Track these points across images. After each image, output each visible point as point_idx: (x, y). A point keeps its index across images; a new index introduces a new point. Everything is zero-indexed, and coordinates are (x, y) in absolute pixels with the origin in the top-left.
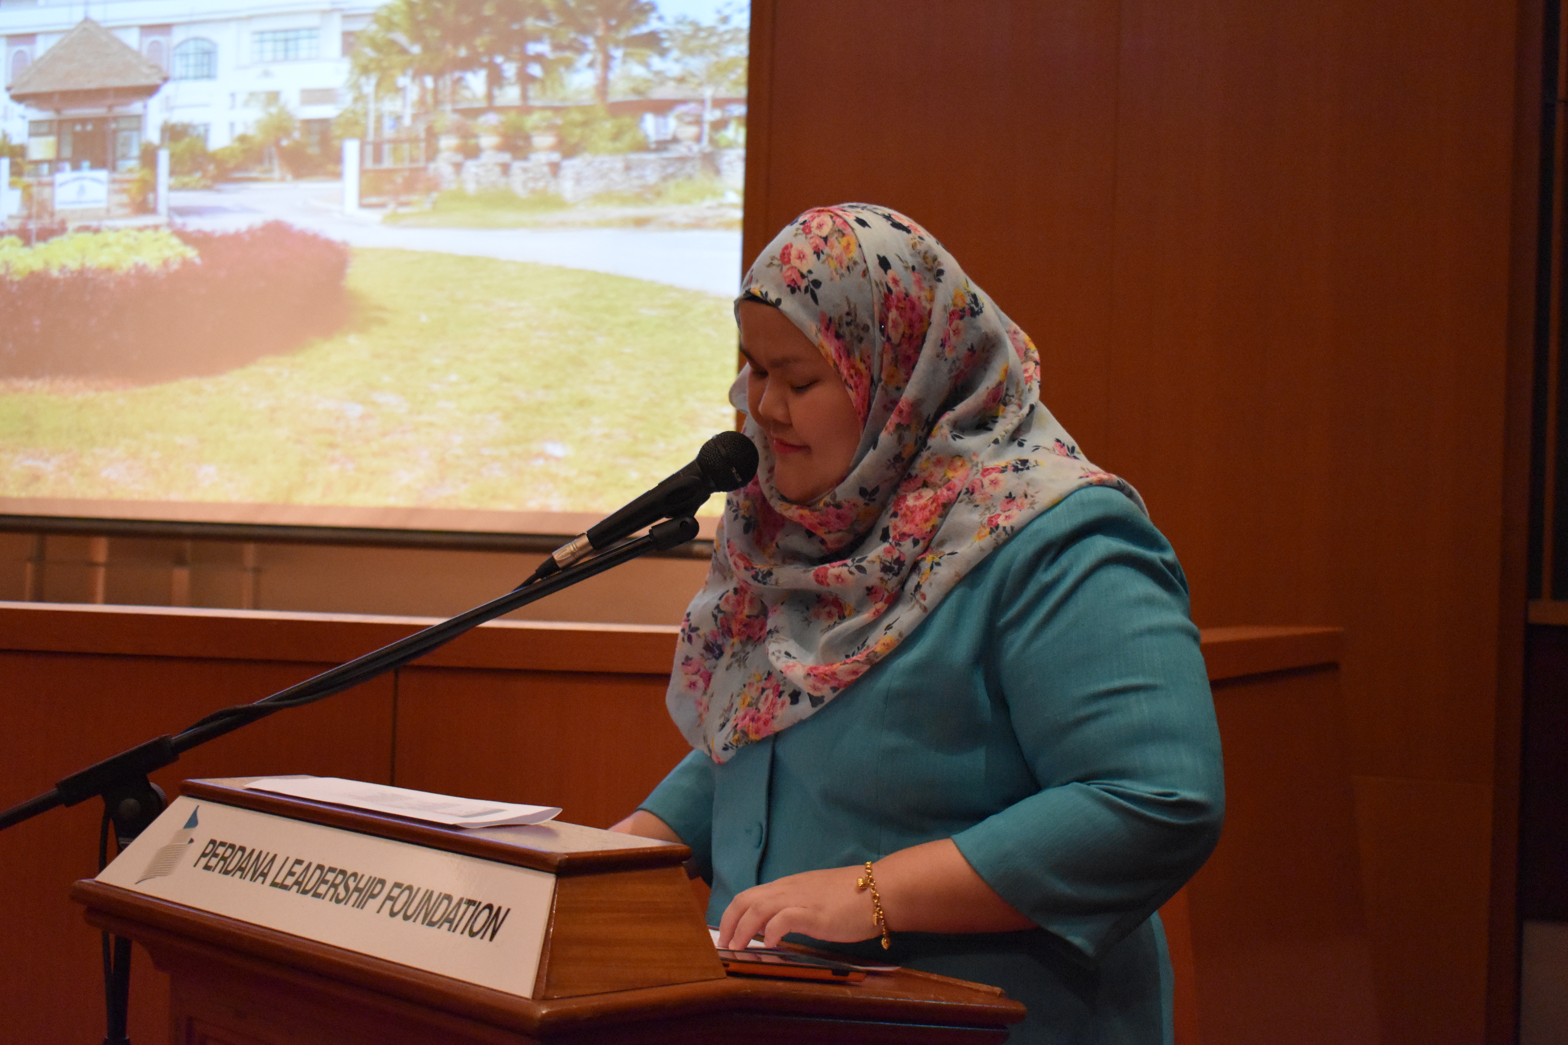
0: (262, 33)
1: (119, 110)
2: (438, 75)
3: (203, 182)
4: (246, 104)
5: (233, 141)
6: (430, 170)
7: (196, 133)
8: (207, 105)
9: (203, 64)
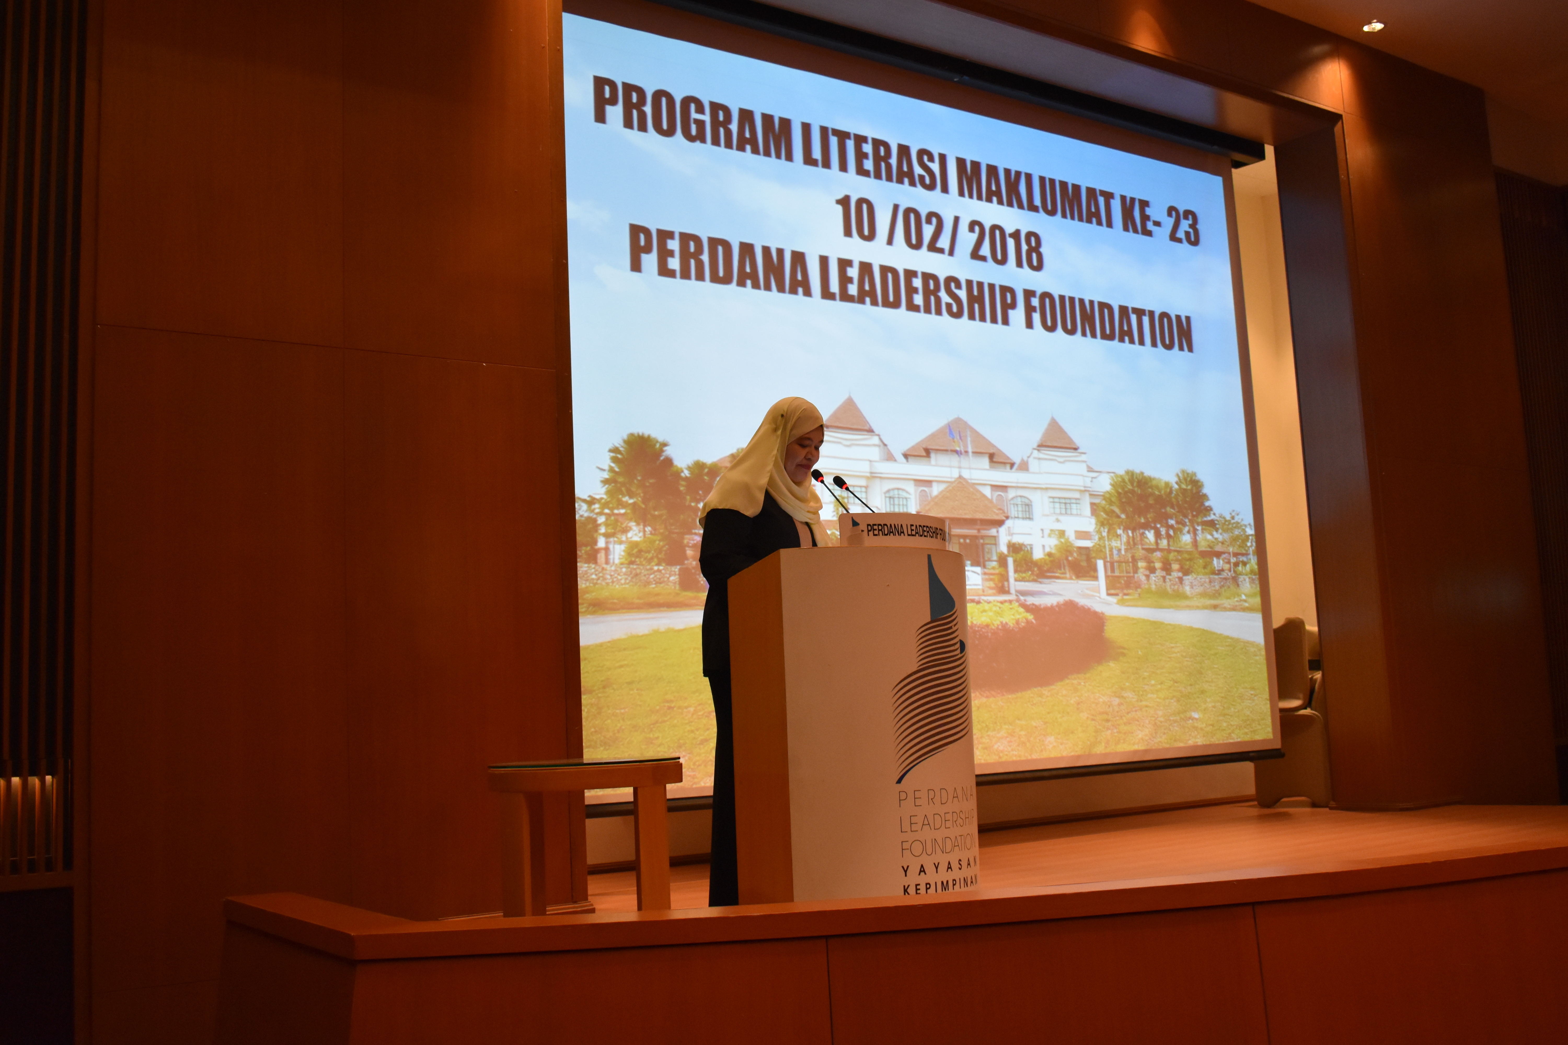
0: (1053, 498)
1: (984, 532)
2: (1134, 530)
3: (1032, 577)
4: (1050, 536)
5: (1045, 555)
6: (1136, 578)
7: (1026, 549)
8: (1030, 534)
9: (1026, 511)
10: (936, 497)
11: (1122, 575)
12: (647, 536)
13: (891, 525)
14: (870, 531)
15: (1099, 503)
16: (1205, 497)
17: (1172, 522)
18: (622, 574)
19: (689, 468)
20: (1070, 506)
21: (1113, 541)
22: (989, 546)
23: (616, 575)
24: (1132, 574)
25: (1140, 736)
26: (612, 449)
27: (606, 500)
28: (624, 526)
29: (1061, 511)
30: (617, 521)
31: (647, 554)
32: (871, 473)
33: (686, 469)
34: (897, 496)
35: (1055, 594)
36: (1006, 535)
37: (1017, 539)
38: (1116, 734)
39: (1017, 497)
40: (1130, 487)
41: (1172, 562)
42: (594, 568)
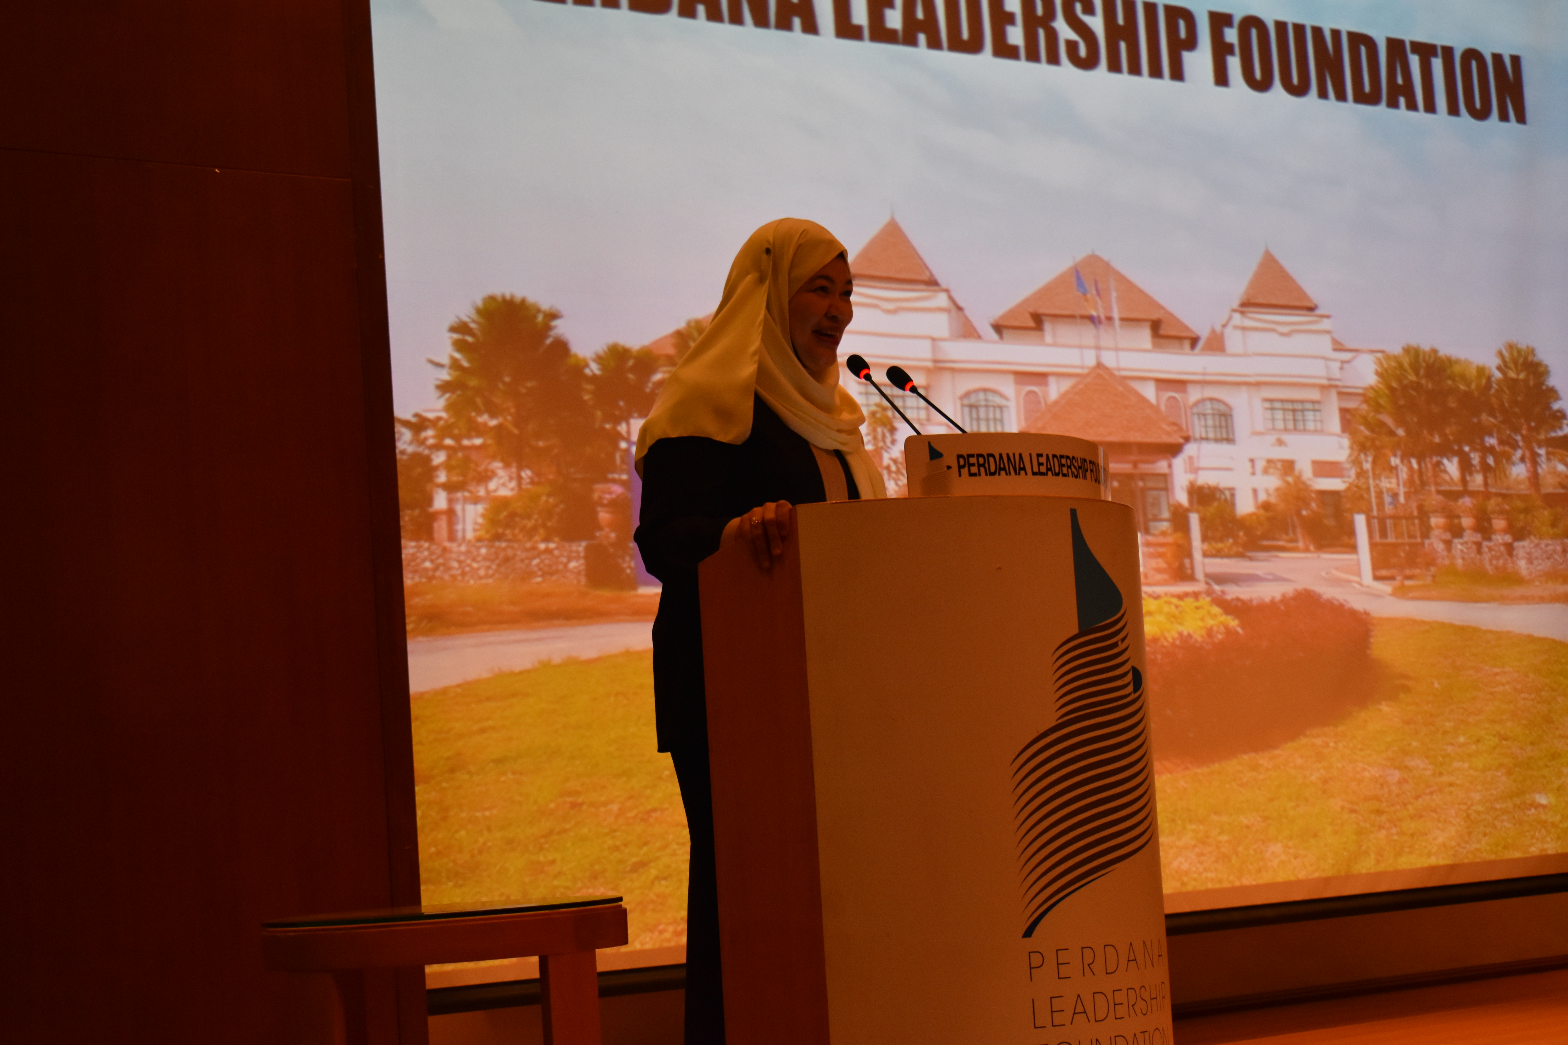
1: (1144, 468)
2: (1421, 457)
3: (1235, 549)
4: (1266, 471)
5: (1258, 508)
6: (1426, 546)
7: (1223, 497)
8: (1230, 469)
9: (1221, 427)
10: (1056, 403)
11: (1400, 541)
12: (524, 487)
13: (1001, 455)
14: (963, 467)
15: (1356, 409)
16: (1552, 393)
17: (1491, 441)
18: (479, 558)
19: (599, 359)
20: (1303, 416)
21: (1383, 479)
22: (1154, 493)
23: (469, 561)
24: (1419, 540)
25: (1440, 840)
26: (456, 326)
27: (446, 421)
28: (481, 468)
29: (1285, 425)
30: (467, 460)
31: (525, 522)
32: (935, 361)
33: (594, 360)
34: (983, 403)
35: (1277, 579)
36: (1186, 472)
37: (1206, 479)
38: (1396, 837)
39: (1202, 401)
40: (1412, 377)
41: (1492, 516)
42: (428, 549)
